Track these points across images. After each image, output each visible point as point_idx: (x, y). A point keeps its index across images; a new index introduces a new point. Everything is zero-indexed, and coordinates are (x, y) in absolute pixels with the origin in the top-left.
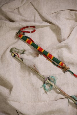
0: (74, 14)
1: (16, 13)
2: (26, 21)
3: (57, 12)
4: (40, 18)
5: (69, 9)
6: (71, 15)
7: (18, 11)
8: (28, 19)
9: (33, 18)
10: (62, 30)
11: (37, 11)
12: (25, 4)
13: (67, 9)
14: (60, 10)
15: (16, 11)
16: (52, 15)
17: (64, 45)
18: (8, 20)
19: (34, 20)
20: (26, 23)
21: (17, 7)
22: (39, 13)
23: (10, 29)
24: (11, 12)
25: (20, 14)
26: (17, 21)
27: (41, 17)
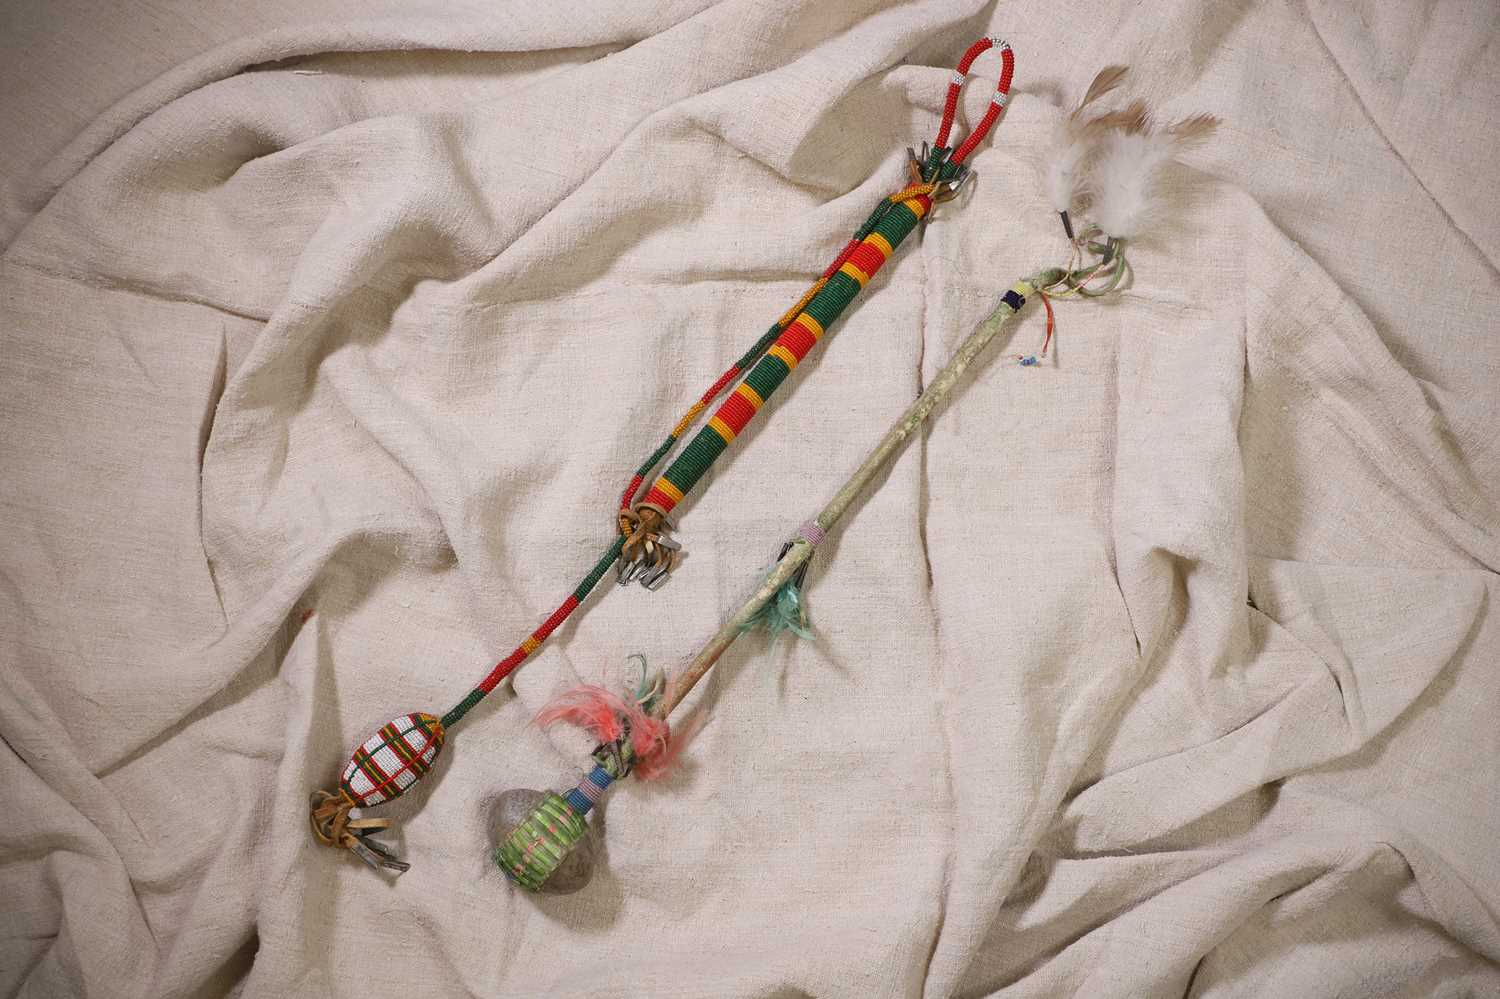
0: (243, 413)
1: (182, 913)
2: (259, 829)
3: (213, 550)
4: (245, 703)
5: (194, 453)
6: (248, 438)
7: (163, 889)
8: (247, 807)
9: (239, 765)
10: (370, 525)
11: (180, 726)
12: (106, 828)
13: (195, 467)
14: (191, 526)
15: (160, 910)
16: (232, 601)
17: (476, 531)
18: (237, 989)
19: (260, 755)
20: (276, 831)
21: (122, 901)
22: (206, 708)
23: (315, 972)
24: (162, 955)
25: (195, 872)
26: (253, 911)
27: (237, 689)
